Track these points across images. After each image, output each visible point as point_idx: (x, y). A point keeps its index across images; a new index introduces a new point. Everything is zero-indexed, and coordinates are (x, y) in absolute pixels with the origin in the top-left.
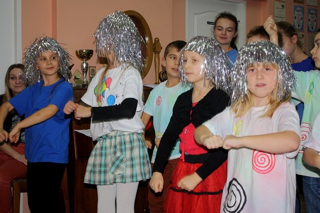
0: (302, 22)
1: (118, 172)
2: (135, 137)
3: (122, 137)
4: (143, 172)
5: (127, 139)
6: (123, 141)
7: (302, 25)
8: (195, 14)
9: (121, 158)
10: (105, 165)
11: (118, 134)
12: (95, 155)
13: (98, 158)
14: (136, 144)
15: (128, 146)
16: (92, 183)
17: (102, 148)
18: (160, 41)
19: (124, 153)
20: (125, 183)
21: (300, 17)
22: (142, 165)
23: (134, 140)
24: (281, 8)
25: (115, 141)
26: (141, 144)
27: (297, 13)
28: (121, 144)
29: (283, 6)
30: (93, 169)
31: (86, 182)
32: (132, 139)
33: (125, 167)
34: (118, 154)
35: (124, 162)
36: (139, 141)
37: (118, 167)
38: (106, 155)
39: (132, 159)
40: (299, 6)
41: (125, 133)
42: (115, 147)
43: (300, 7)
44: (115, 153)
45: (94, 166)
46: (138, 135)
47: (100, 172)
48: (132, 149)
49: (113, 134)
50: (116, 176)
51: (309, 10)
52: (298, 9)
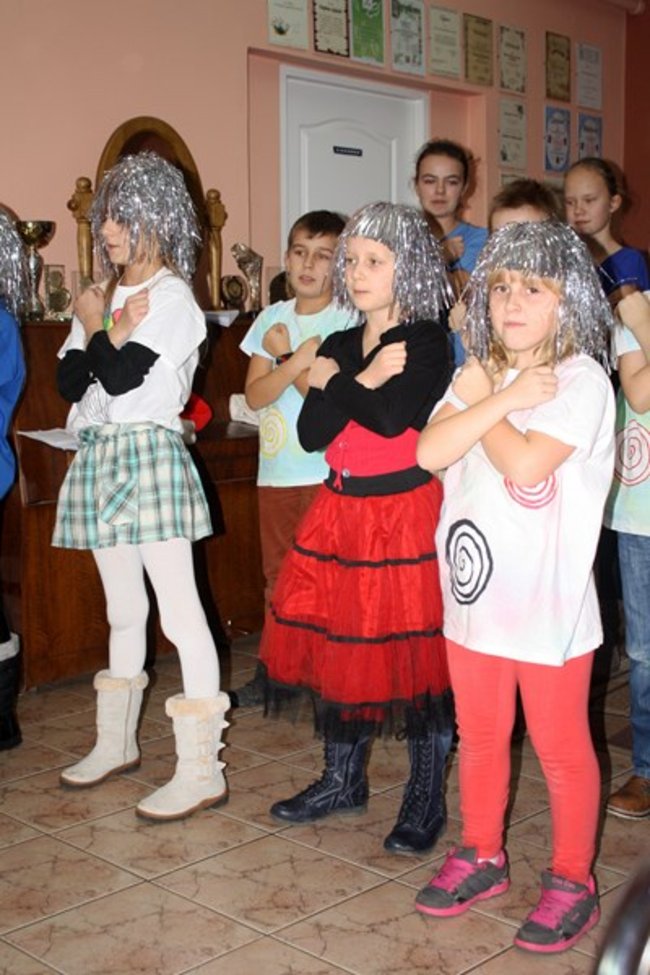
0: (564, 149)
1: (122, 520)
2: (162, 437)
3: (131, 437)
4: (178, 519)
5: (143, 441)
6: (132, 447)
7: (564, 157)
8: (301, 126)
9: (129, 487)
10: (95, 505)
11: (121, 432)
12: (72, 482)
13: (77, 489)
14: (163, 453)
15: (145, 457)
16: (68, 546)
17: (85, 464)
18: (222, 199)
19: (135, 475)
20: (139, 542)
21: (562, 137)
22: (177, 502)
23: (157, 443)
24: (516, 112)
25: (115, 446)
26: (176, 453)
27: (553, 127)
28: (127, 454)
29: (520, 109)
30: (68, 513)
31: (56, 543)
32: (153, 441)
33: (136, 508)
34: (121, 477)
35: (135, 496)
36: (171, 447)
37: (121, 508)
38: (94, 480)
39: (156, 488)
40: (557, 110)
41: (139, 428)
42: (115, 460)
43: (562, 112)
44: (113, 474)
45: (71, 505)
46: (169, 434)
47: (85, 521)
48: (153, 464)
49: (109, 431)
50: (117, 530)
51: (583, 119)
52: (557, 116)
